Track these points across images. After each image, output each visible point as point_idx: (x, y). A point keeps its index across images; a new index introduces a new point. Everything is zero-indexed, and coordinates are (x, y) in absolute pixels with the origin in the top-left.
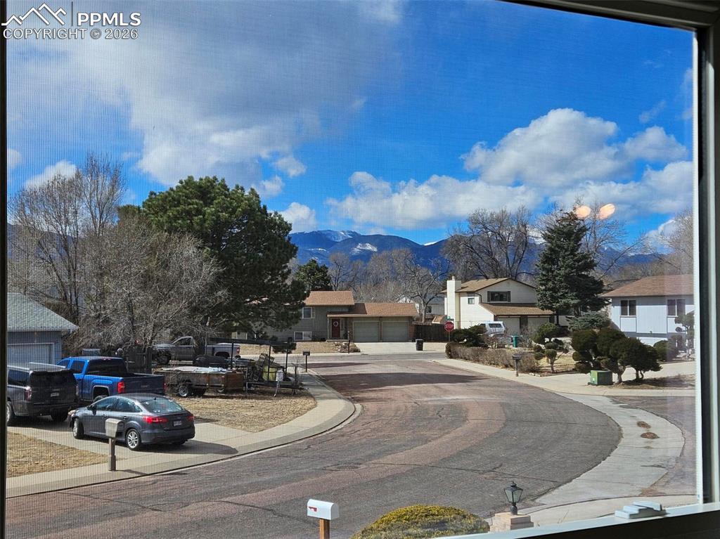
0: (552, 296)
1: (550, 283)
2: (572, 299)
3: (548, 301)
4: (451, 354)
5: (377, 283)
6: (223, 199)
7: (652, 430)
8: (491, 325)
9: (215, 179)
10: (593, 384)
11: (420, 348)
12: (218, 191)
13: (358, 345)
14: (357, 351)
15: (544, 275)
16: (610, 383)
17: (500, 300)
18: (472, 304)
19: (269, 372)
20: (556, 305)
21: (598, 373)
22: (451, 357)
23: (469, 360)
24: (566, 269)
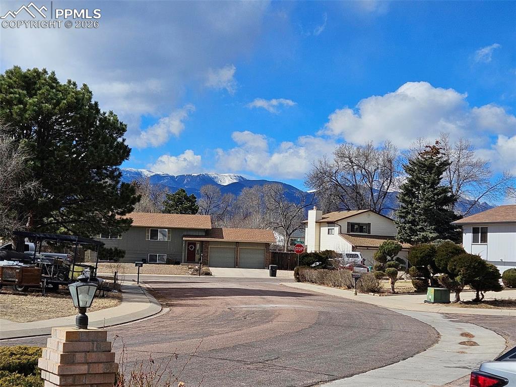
0: (410, 229)
1: (410, 216)
2: (431, 233)
3: (406, 233)
4: (299, 278)
5: (247, 216)
6: (47, 90)
7: (474, 340)
8: (349, 255)
9: (45, 72)
10: (429, 302)
11: (273, 274)
12: (43, 81)
13: (212, 269)
14: (208, 274)
15: (404, 208)
16: (447, 302)
17: (360, 232)
18: (331, 234)
19: (73, 271)
20: (414, 238)
21: (435, 290)
22: (299, 281)
23: (316, 283)
24: (425, 201)
